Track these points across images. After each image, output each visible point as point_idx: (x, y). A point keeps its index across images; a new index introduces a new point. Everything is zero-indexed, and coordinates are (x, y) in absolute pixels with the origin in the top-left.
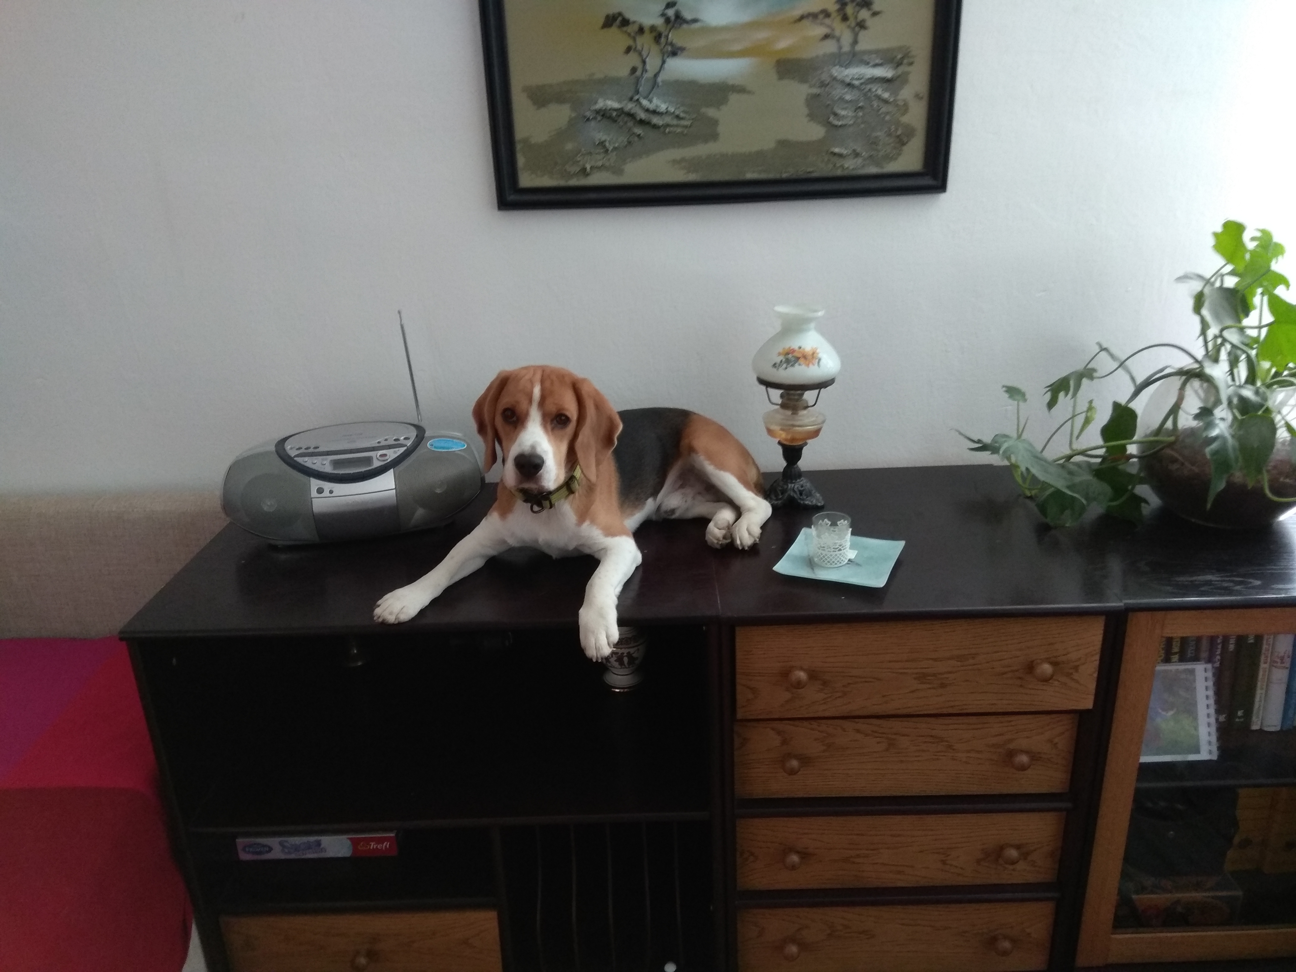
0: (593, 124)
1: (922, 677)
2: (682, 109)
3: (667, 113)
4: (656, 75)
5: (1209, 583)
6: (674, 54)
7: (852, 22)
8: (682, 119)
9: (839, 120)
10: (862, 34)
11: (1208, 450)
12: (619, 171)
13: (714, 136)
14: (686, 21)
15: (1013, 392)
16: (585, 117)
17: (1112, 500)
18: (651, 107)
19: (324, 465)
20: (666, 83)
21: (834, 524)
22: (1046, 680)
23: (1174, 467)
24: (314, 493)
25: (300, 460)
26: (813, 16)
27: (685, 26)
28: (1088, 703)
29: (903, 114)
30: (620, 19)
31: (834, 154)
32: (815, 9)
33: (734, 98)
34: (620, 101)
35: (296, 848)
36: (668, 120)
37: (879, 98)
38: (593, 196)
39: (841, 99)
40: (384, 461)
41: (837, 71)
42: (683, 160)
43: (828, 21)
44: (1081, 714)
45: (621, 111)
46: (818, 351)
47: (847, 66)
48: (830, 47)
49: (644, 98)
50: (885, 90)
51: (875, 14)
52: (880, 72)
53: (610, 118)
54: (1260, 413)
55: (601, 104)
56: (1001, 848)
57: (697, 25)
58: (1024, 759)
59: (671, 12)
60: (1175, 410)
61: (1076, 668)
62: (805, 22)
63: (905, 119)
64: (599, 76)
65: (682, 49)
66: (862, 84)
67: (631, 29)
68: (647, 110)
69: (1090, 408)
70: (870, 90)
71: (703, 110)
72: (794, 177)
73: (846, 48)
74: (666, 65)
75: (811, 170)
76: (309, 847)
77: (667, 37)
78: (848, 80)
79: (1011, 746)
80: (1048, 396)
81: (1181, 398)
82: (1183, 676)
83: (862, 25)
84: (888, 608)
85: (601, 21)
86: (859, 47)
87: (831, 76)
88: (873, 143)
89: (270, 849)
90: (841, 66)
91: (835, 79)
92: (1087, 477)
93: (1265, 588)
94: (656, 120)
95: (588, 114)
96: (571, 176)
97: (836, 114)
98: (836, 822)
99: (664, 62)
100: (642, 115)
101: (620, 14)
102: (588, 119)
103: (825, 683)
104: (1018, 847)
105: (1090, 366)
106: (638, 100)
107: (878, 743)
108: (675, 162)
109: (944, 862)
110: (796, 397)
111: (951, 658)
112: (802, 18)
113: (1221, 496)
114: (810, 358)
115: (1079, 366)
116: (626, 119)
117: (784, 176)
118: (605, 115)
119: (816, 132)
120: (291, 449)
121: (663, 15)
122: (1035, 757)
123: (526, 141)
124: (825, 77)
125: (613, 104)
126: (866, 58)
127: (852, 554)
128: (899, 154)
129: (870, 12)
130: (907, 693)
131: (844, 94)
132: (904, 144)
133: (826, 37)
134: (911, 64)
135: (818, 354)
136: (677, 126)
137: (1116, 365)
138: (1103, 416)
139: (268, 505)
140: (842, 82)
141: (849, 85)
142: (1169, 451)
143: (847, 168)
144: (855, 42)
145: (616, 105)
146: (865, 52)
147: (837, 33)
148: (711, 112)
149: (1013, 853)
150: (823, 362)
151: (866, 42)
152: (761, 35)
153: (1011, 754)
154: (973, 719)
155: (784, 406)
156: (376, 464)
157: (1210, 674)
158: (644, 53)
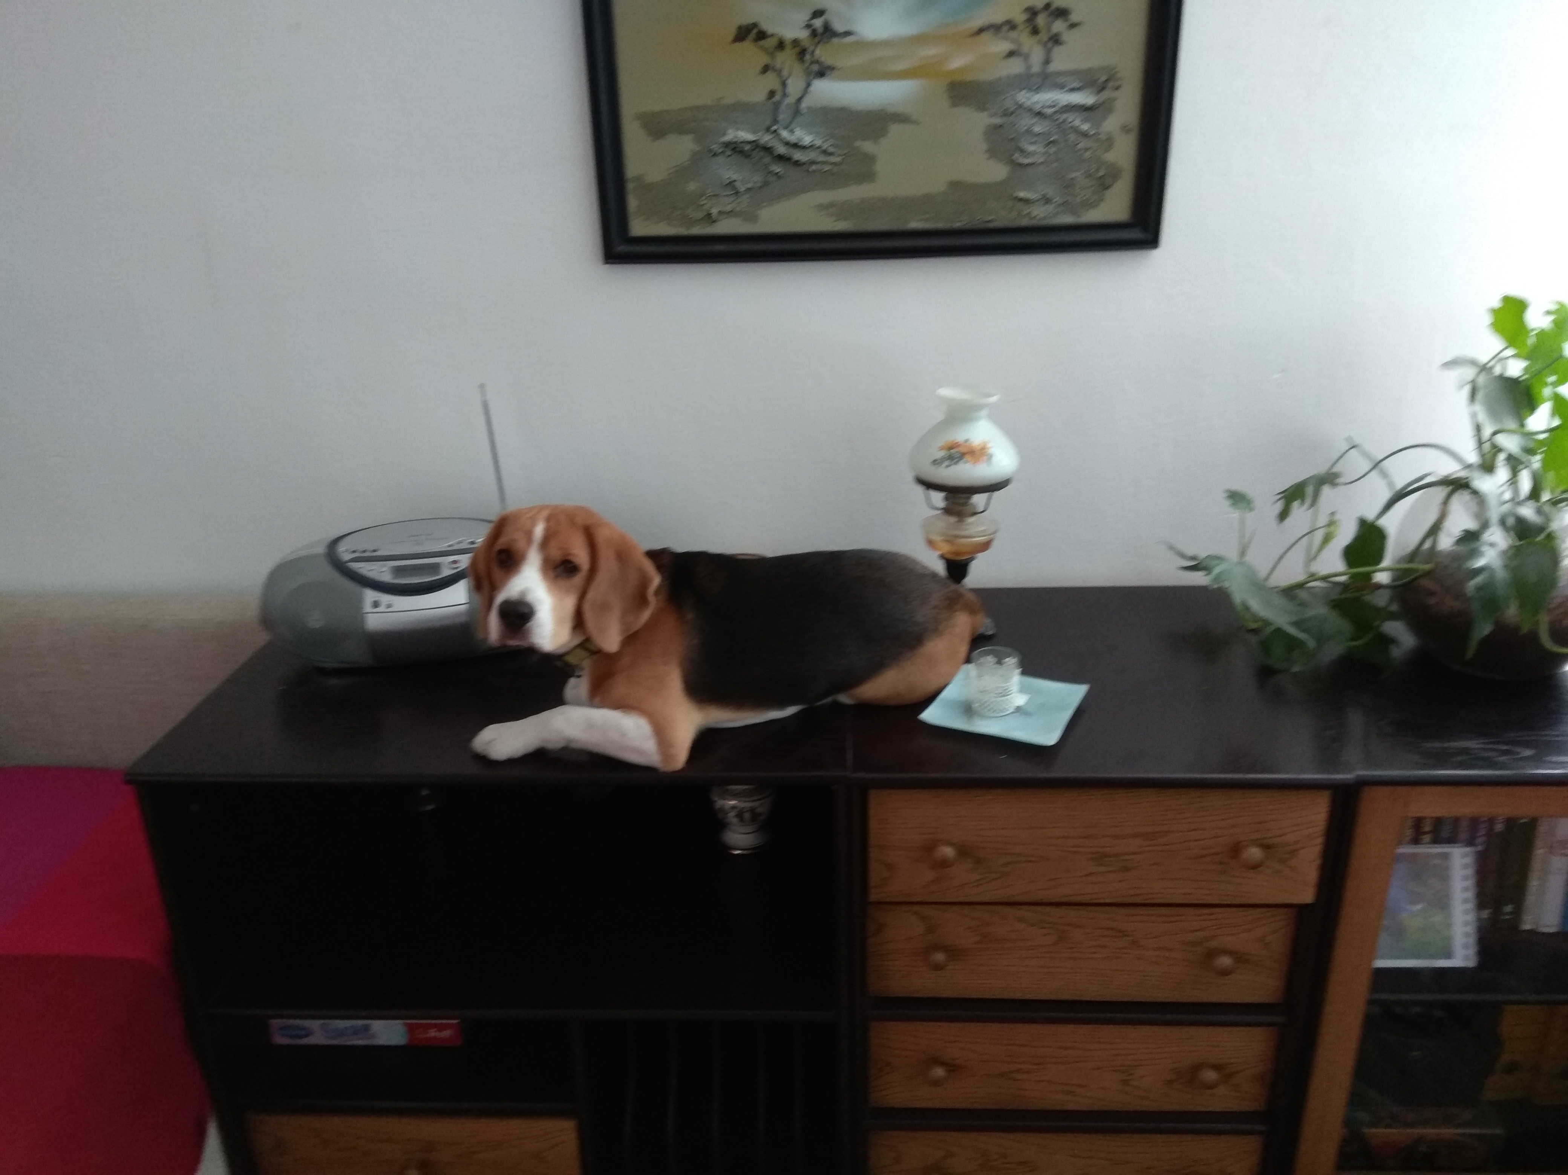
0: (721, 159)
1: (1099, 858)
2: (831, 142)
3: (811, 147)
4: (800, 100)
5: (1465, 751)
6: (821, 74)
7: (1043, 36)
8: (831, 154)
9: (1025, 157)
10: (1057, 51)
11: (1473, 584)
12: (752, 218)
13: (868, 176)
14: (835, 34)
15: (1237, 498)
16: (710, 151)
17: (1353, 639)
18: (793, 139)
19: (382, 572)
20: (811, 110)
21: (999, 662)
22: (1255, 867)
23: (1432, 601)
24: (368, 607)
25: (354, 566)
26: (995, 28)
27: (835, 40)
28: (1307, 896)
29: (1108, 150)
30: (755, 31)
31: (1021, 200)
32: (998, 17)
33: (895, 129)
34: (754, 133)
35: (342, 1033)
36: (812, 155)
37: (1076, 130)
38: (720, 247)
39: (1029, 131)
40: (457, 568)
41: (1024, 97)
42: (831, 205)
43: (1013, 34)
44: (1301, 909)
45: (755, 145)
46: (989, 445)
47: (1038, 89)
48: (1015, 67)
49: (786, 128)
50: (1085, 120)
51: (1073, 26)
52: (1077, 98)
53: (741, 152)
54: (1539, 539)
55: (732, 135)
56: (1196, 1068)
57: (848, 40)
58: (1225, 961)
59: (818, 23)
60: (1435, 530)
61: (1293, 853)
62: (986, 36)
63: (1110, 157)
64: (729, 100)
65: (832, 68)
66: (1055, 112)
67: (770, 43)
68: (787, 144)
69: (1331, 523)
70: (1064, 121)
71: (858, 143)
72: (968, 227)
73: (1036, 68)
74: (812, 88)
75: (990, 218)
76: (356, 1032)
77: (813, 52)
78: (1037, 108)
79: (1213, 944)
80: (1279, 506)
81: (1443, 516)
82: (1437, 862)
83: (1056, 40)
84: (1057, 772)
85: (732, 32)
86: (1053, 67)
87: (1017, 103)
88: (1068, 186)
89: (308, 1033)
90: (1030, 89)
91: (1020, 106)
92: (1320, 610)
93: (1538, 760)
94: (798, 156)
95: (715, 147)
96: (692, 222)
97: (1022, 151)
98: (992, 1029)
99: (809, 85)
100: (782, 150)
101: (755, 25)
102: (715, 155)
103: (978, 861)
104: (1216, 1067)
105: (1335, 470)
106: (775, 131)
107: (1045, 935)
108: (822, 207)
109: (1126, 1082)
110: (964, 501)
111: (1135, 836)
112: (981, 31)
113: (1486, 641)
114: (978, 454)
115: (1320, 468)
116: (762, 153)
117: (957, 225)
118: (735, 149)
119: (997, 171)
120: (344, 552)
121: (808, 26)
122: (1240, 958)
123: (638, 179)
124: (1009, 104)
125: (745, 135)
126: (1061, 80)
127: (1020, 700)
128: (1101, 200)
129: (1066, 25)
130: (1082, 876)
131: (1033, 125)
132: (1106, 187)
133: (1011, 54)
134: (1117, 88)
135: (988, 448)
136: (824, 163)
137: (1367, 466)
138: (1346, 534)
139: (315, 620)
140: (1030, 110)
141: (1039, 114)
142: (1426, 583)
143: (1035, 217)
144: (1047, 61)
145: (750, 137)
146: (1059, 74)
147: (1025, 49)
148: (868, 146)
149: (1210, 1075)
150: (995, 459)
151: (1062, 61)
152: (931, 51)
153: (1211, 954)
154: (1164, 911)
155: (947, 511)
156: (446, 572)
157: (1469, 860)
158: (785, 73)
